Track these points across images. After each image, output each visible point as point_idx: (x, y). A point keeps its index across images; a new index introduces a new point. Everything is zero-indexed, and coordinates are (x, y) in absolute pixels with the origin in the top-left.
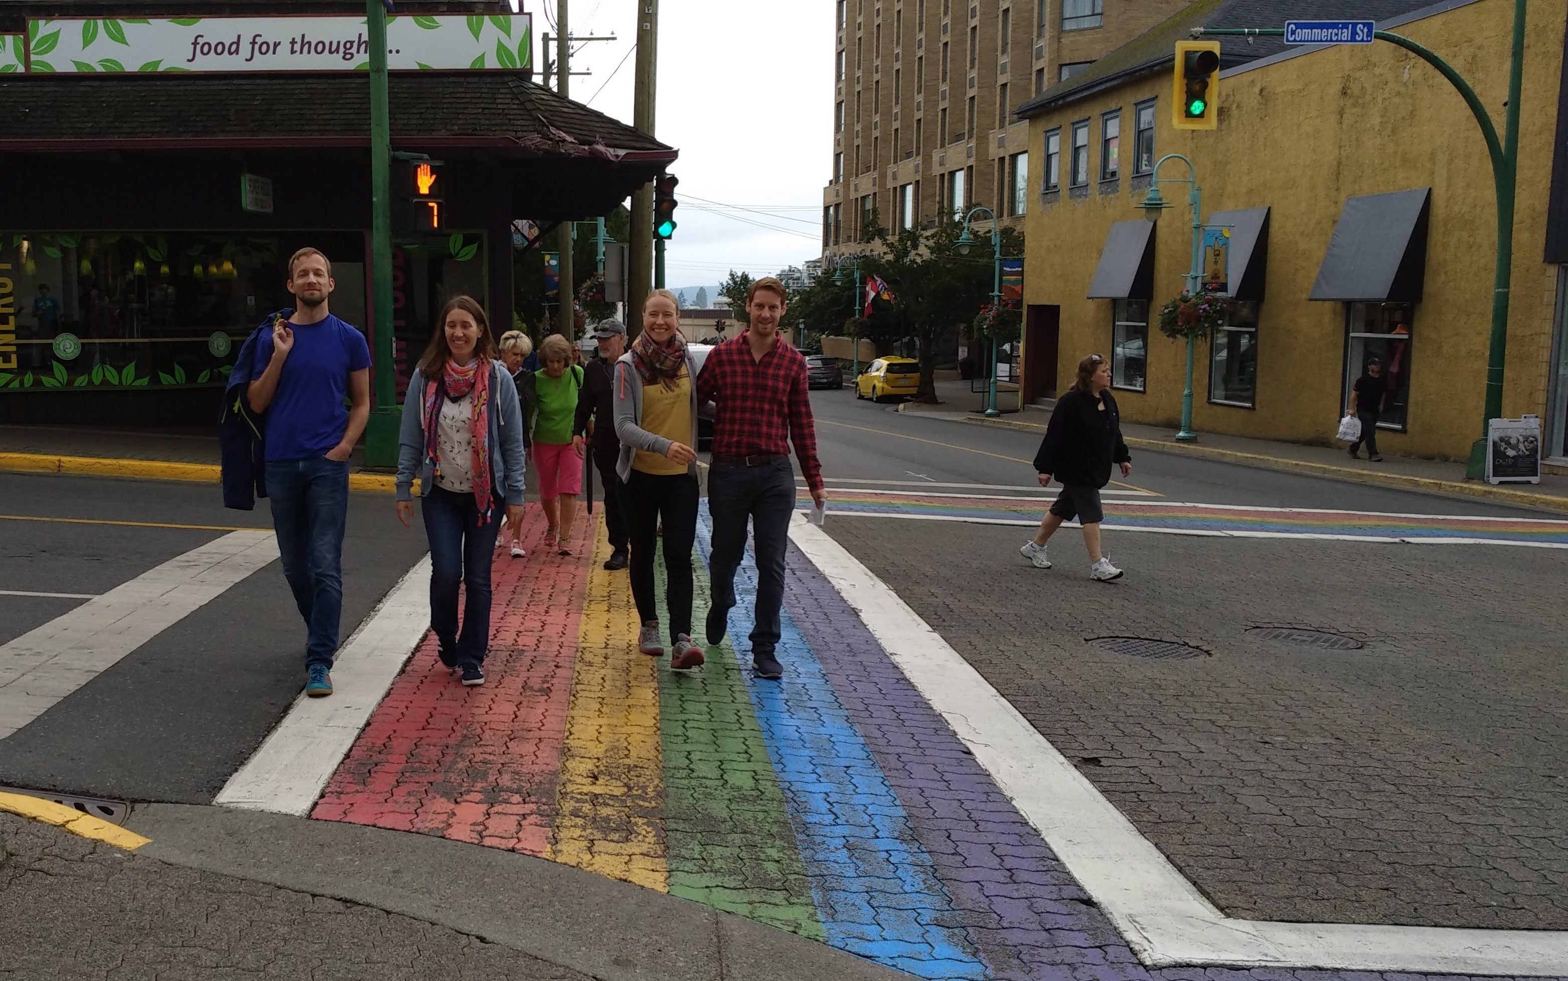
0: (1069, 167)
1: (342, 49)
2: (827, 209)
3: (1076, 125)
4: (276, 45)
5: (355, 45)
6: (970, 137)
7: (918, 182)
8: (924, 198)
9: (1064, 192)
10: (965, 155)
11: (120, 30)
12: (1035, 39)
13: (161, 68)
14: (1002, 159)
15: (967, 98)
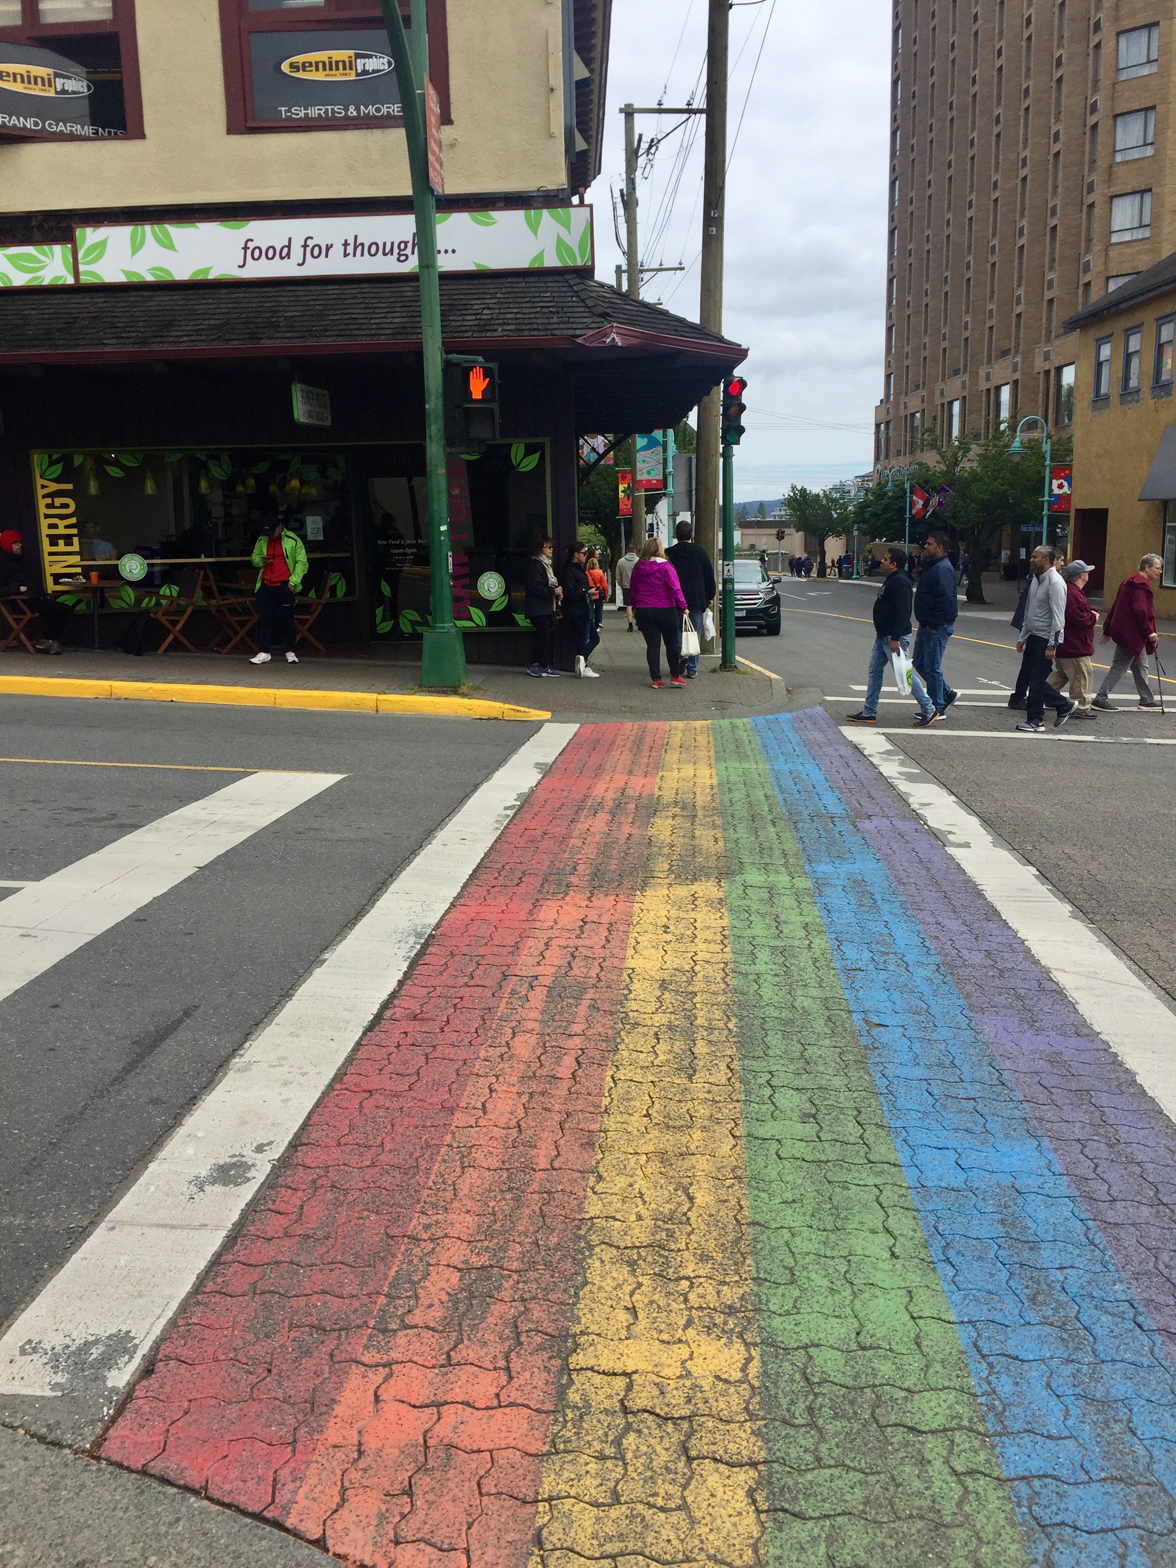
0: (1120, 374)
1: (396, 251)
2: (878, 426)
3: (1129, 332)
4: (328, 248)
5: (410, 245)
6: (1017, 352)
7: (964, 398)
8: (971, 413)
9: (1115, 399)
10: (1011, 369)
11: (167, 235)
12: (1082, 253)
13: (211, 276)
14: (1047, 372)
15: (1014, 315)
